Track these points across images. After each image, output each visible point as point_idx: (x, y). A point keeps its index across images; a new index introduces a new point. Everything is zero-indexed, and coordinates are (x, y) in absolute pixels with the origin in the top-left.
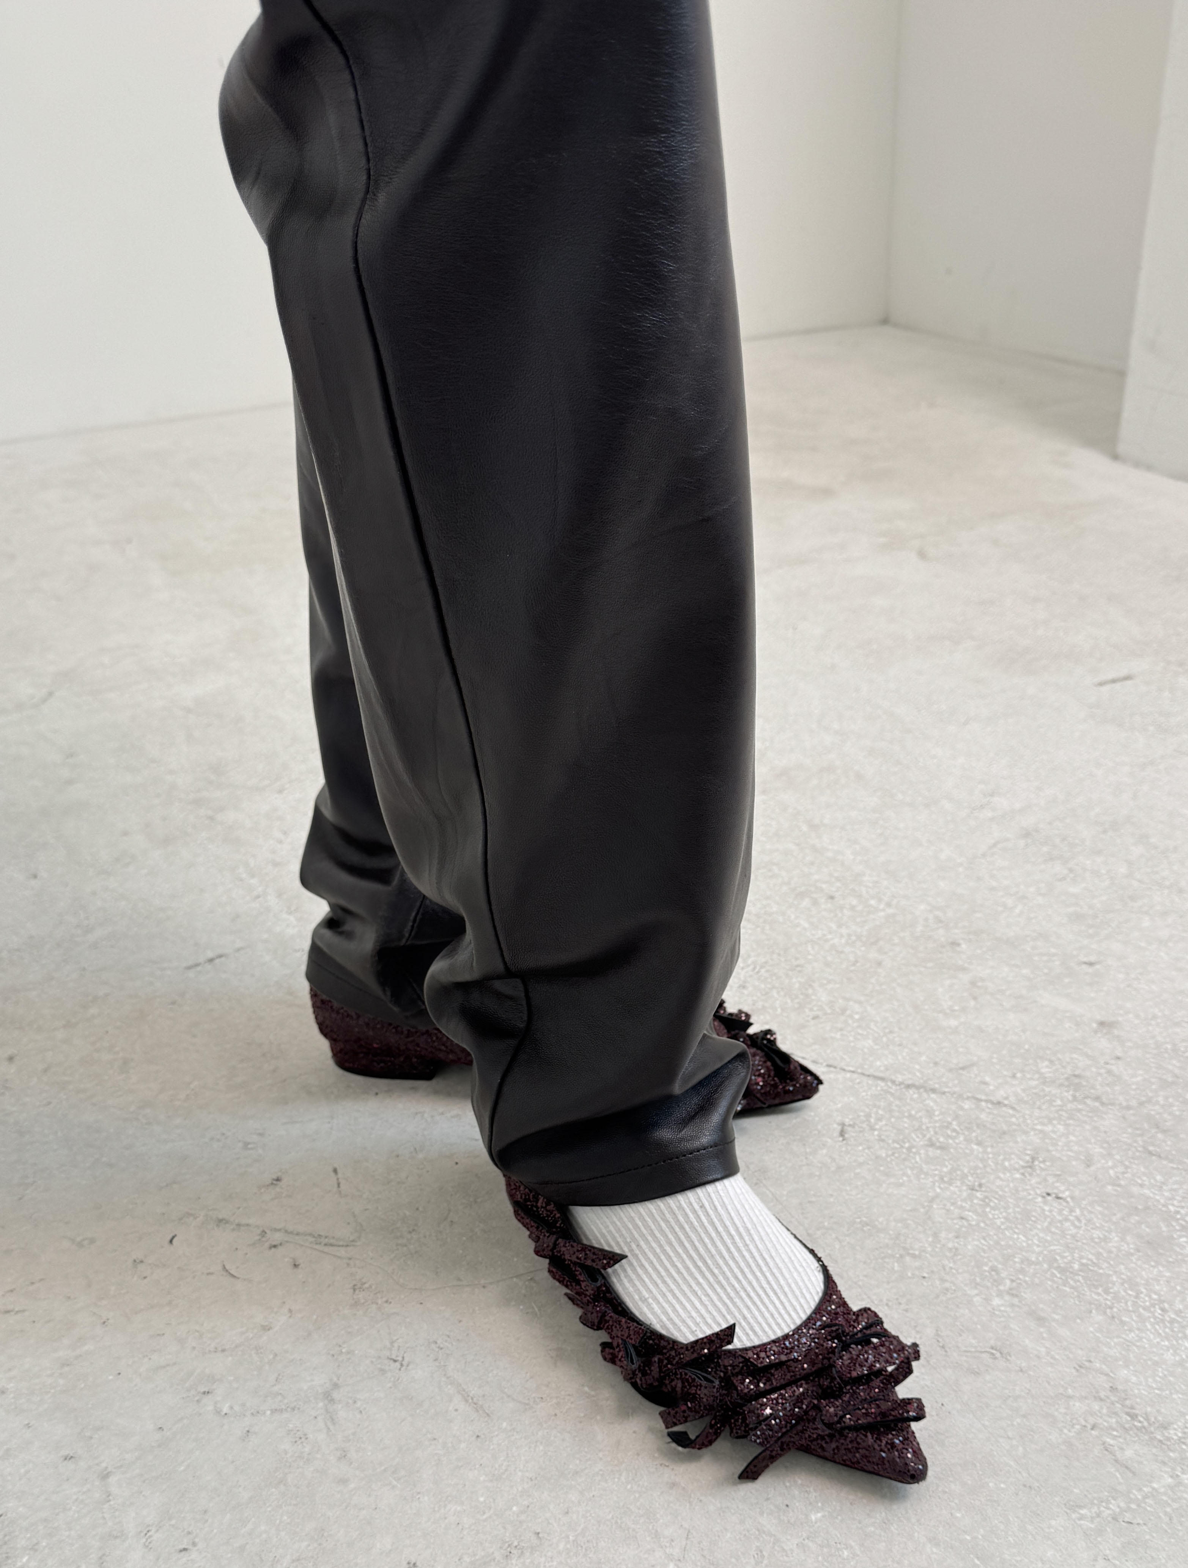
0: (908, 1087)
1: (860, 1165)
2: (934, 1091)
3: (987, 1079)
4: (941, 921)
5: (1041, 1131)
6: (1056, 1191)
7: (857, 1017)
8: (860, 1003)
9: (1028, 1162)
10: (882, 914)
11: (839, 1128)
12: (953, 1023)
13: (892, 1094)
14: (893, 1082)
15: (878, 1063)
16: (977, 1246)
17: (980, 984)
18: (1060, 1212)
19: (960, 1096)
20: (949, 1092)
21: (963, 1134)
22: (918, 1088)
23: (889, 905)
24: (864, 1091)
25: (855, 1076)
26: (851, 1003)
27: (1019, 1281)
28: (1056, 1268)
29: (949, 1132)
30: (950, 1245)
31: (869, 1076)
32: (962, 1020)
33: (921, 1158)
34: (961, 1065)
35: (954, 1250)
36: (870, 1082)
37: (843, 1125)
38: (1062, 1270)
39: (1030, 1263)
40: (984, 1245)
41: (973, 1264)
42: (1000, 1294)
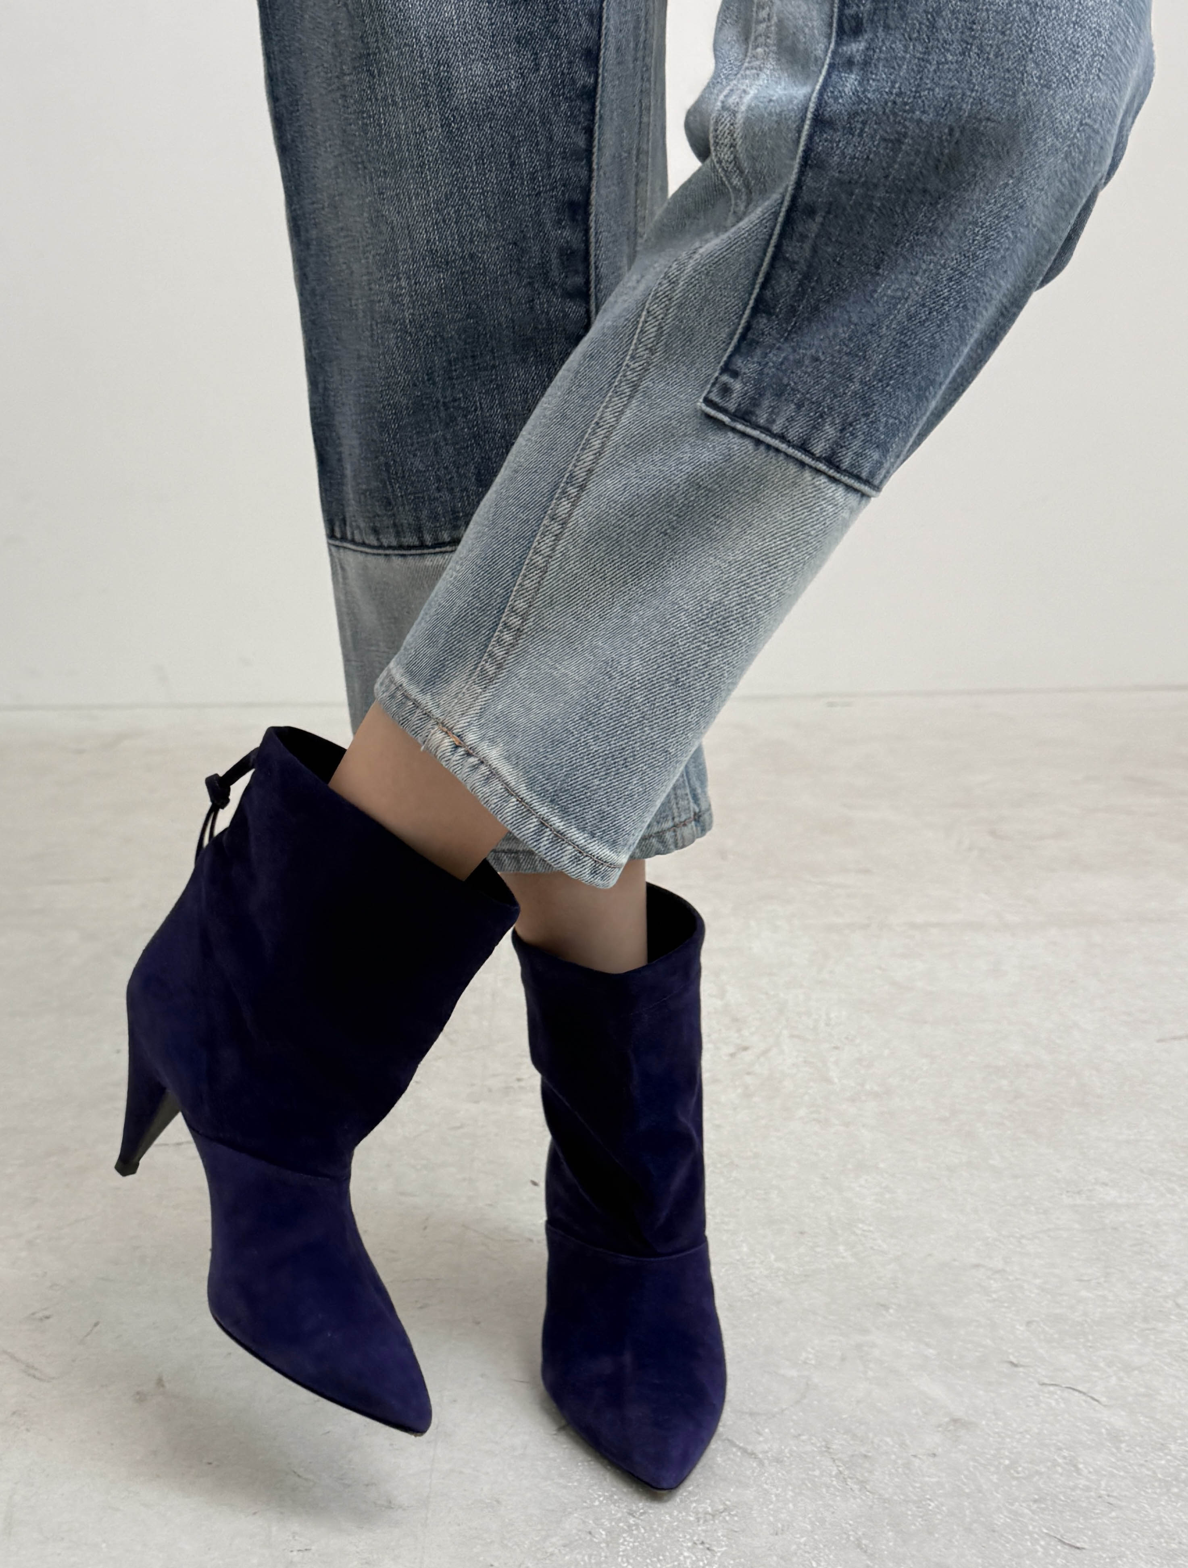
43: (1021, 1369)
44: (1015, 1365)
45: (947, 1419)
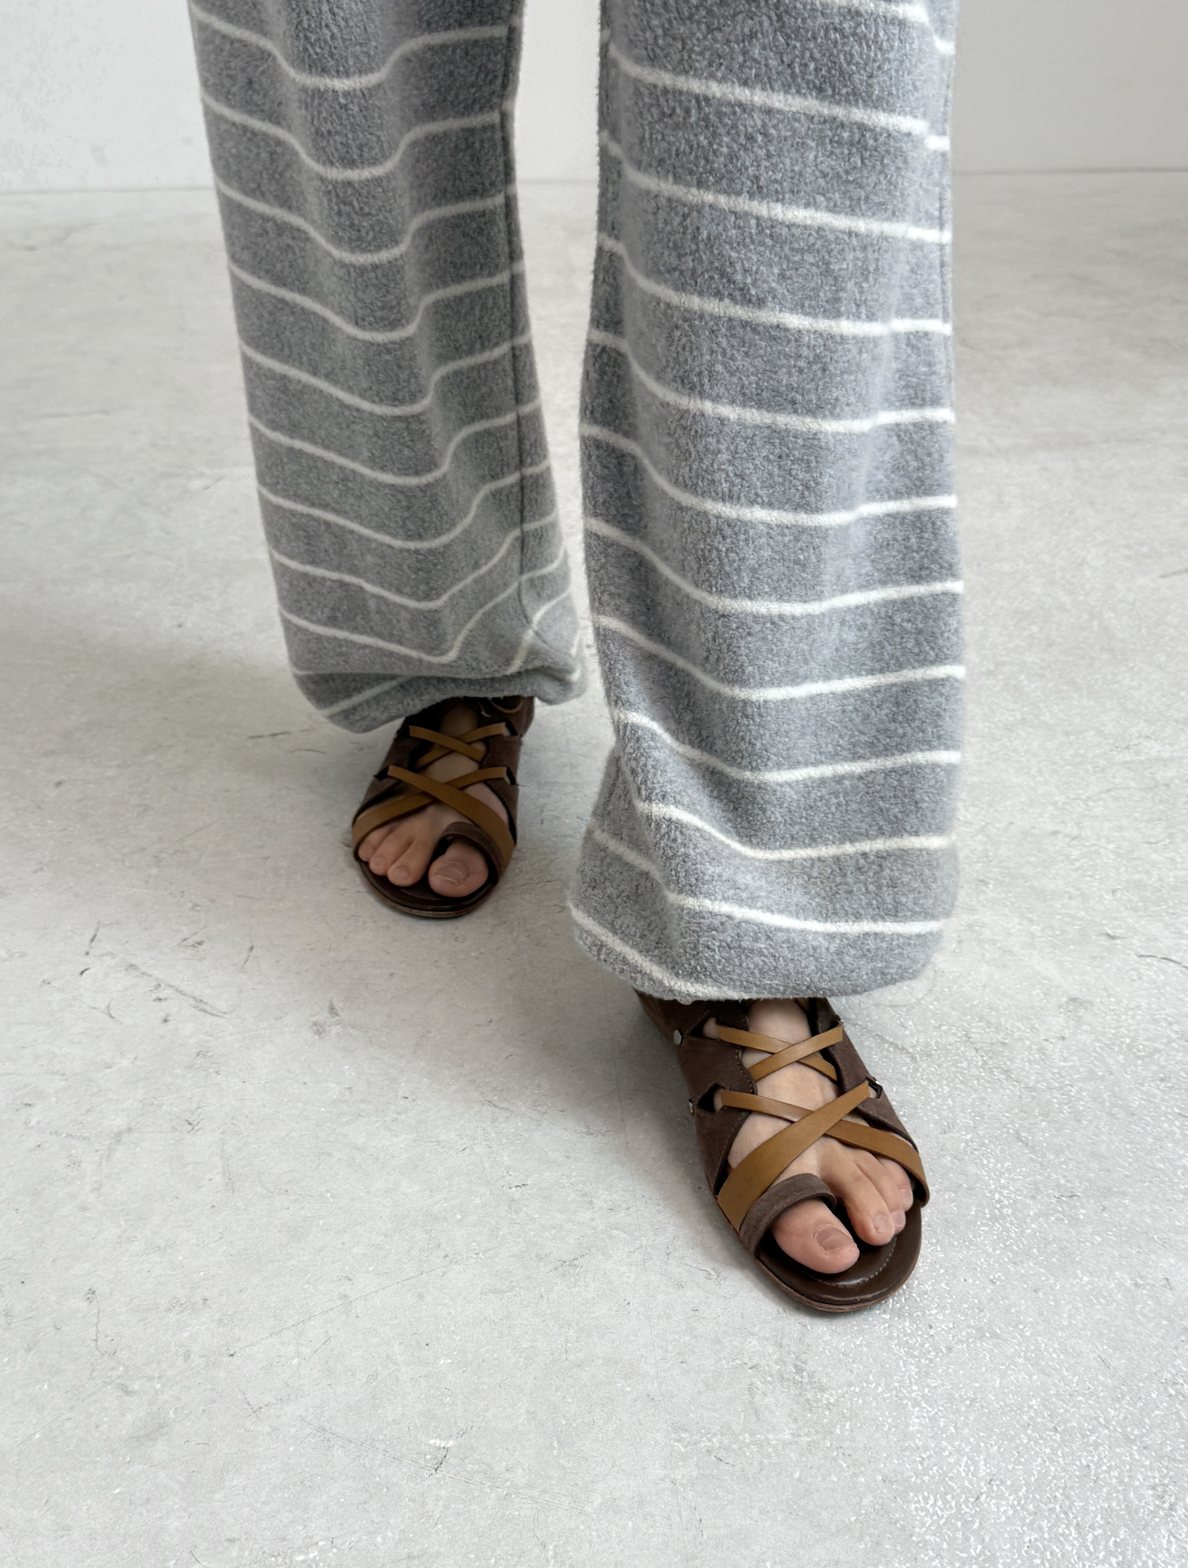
43: (1118, 941)
44: (1112, 938)
45: (1065, 999)
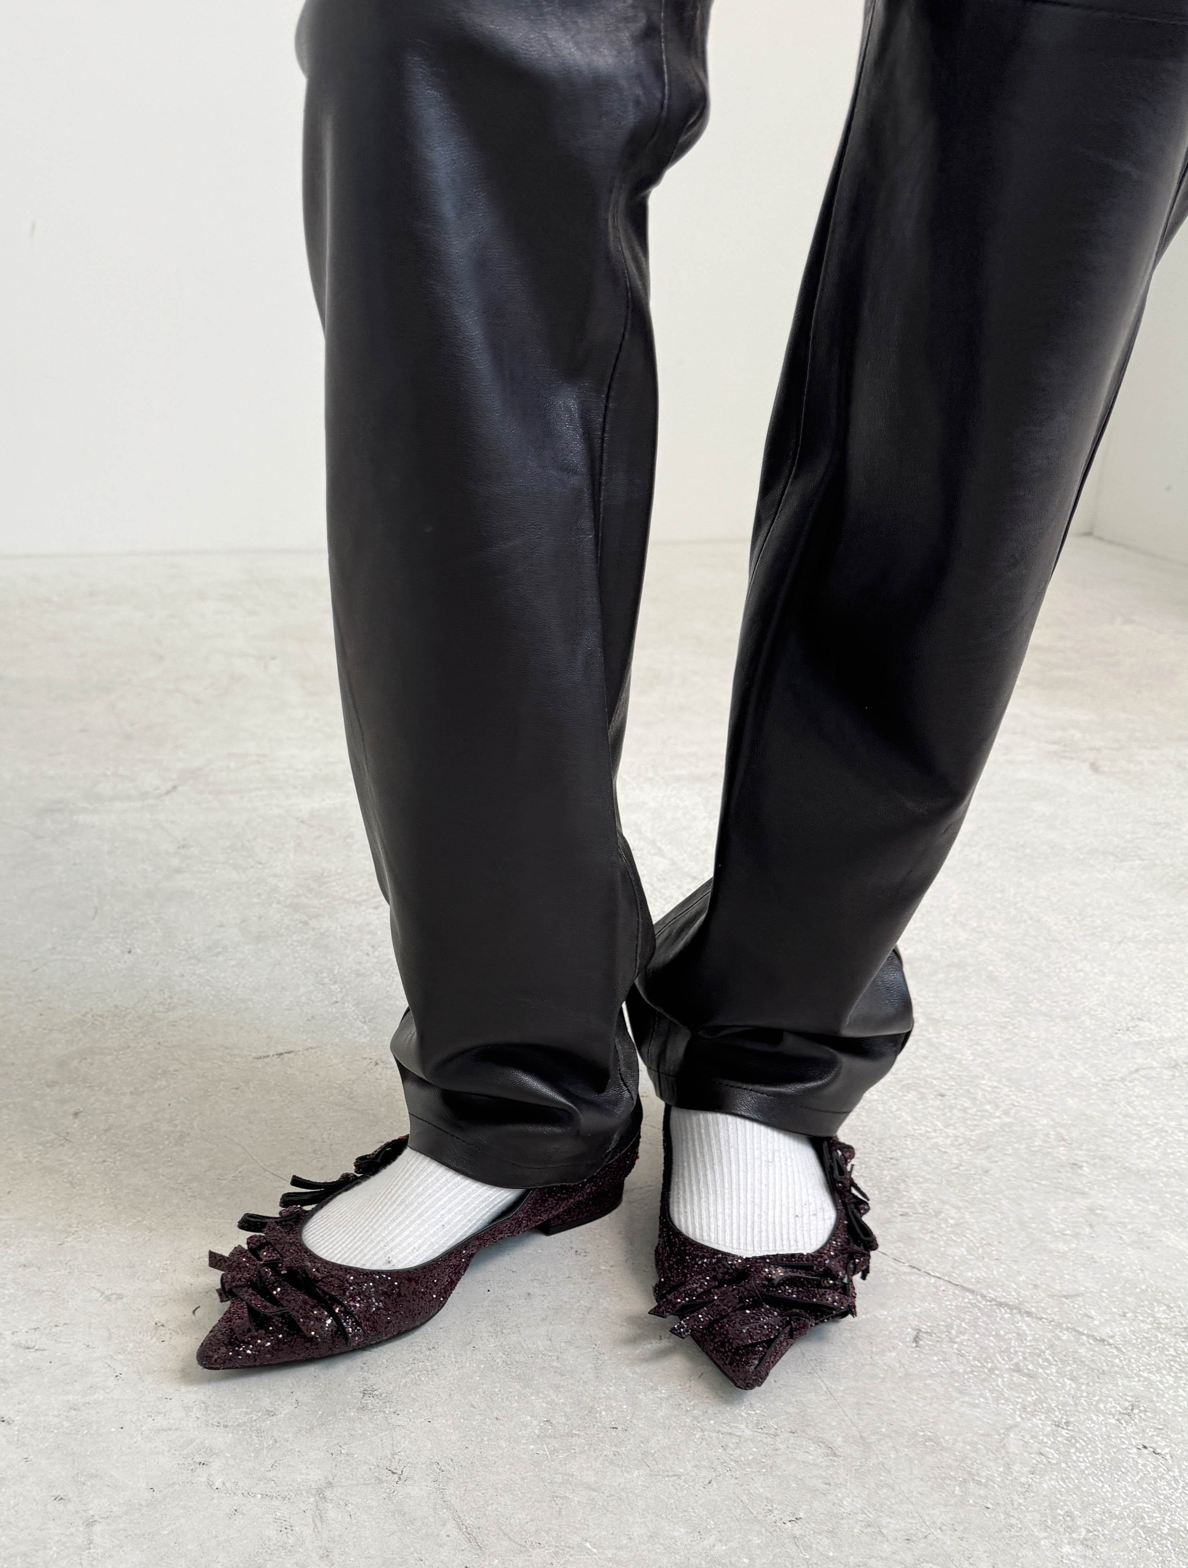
0: (1000, 1305)
1: (932, 1376)
2: (1029, 1314)
3: (1093, 1313)
4: (1064, 1140)
5: (1146, 1379)
6: (1154, 1445)
7: (952, 1222)
8: (958, 1208)
9: (1127, 1409)
10: (997, 1121)
11: (915, 1333)
12: (1062, 1247)
13: (980, 1309)
14: (983, 1297)
15: (969, 1274)
16: (1054, 1487)
17: (1098, 1212)
18: (1156, 1469)
19: (1059, 1325)
20: (1046, 1319)
21: (1056, 1365)
22: (1011, 1308)
23: (1006, 1113)
24: (949, 1300)
25: (941, 1282)
26: (947, 1207)
27: (1096, 1533)
28: (1143, 1527)
29: (1041, 1361)
30: (1023, 1480)
31: (957, 1285)
32: (1073, 1246)
33: (1003, 1381)
34: (1065, 1293)
35: (1027, 1486)
36: (957, 1292)
37: (919, 1330)
38: (1148, 1531)
39: (1112, 1516)
40: (1063, 1487)
41: (1046, 1504)
42: (1073, 1542)
